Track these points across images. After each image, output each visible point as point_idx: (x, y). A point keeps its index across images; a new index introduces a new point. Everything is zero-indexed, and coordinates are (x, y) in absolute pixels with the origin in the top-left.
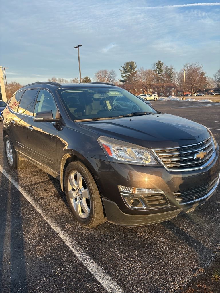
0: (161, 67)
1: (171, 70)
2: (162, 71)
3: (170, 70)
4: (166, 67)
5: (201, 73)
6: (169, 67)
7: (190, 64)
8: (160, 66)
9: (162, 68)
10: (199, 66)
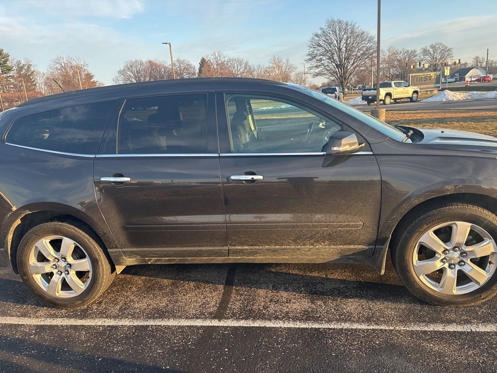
0: (7, 60)
1: (29, 68)
2: (9, 69)
3: (26, 67)
4: (15, 61)
5: (85, 75)
6: (23, 63)
7: (65, 59)
8: (3, 58)
9: (9, 64)
10: (82, 63)
